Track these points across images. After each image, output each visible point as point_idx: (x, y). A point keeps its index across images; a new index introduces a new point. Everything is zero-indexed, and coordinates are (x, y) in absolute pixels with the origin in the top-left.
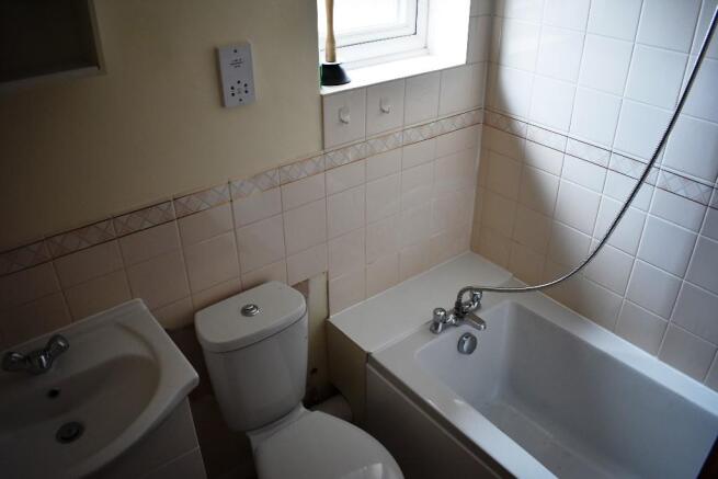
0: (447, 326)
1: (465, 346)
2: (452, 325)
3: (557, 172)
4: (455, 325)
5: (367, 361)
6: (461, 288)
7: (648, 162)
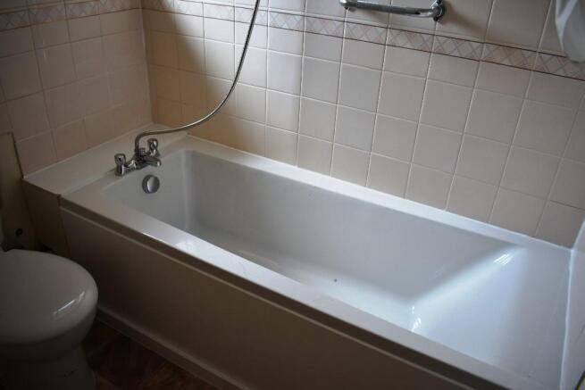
0: (129, 170)
1: (149, 186)
2: (133, 169)
3: (201, 34)
4: (137, 169)
5: (60, 205)
6: (139, 133)
7: (254, 7)
